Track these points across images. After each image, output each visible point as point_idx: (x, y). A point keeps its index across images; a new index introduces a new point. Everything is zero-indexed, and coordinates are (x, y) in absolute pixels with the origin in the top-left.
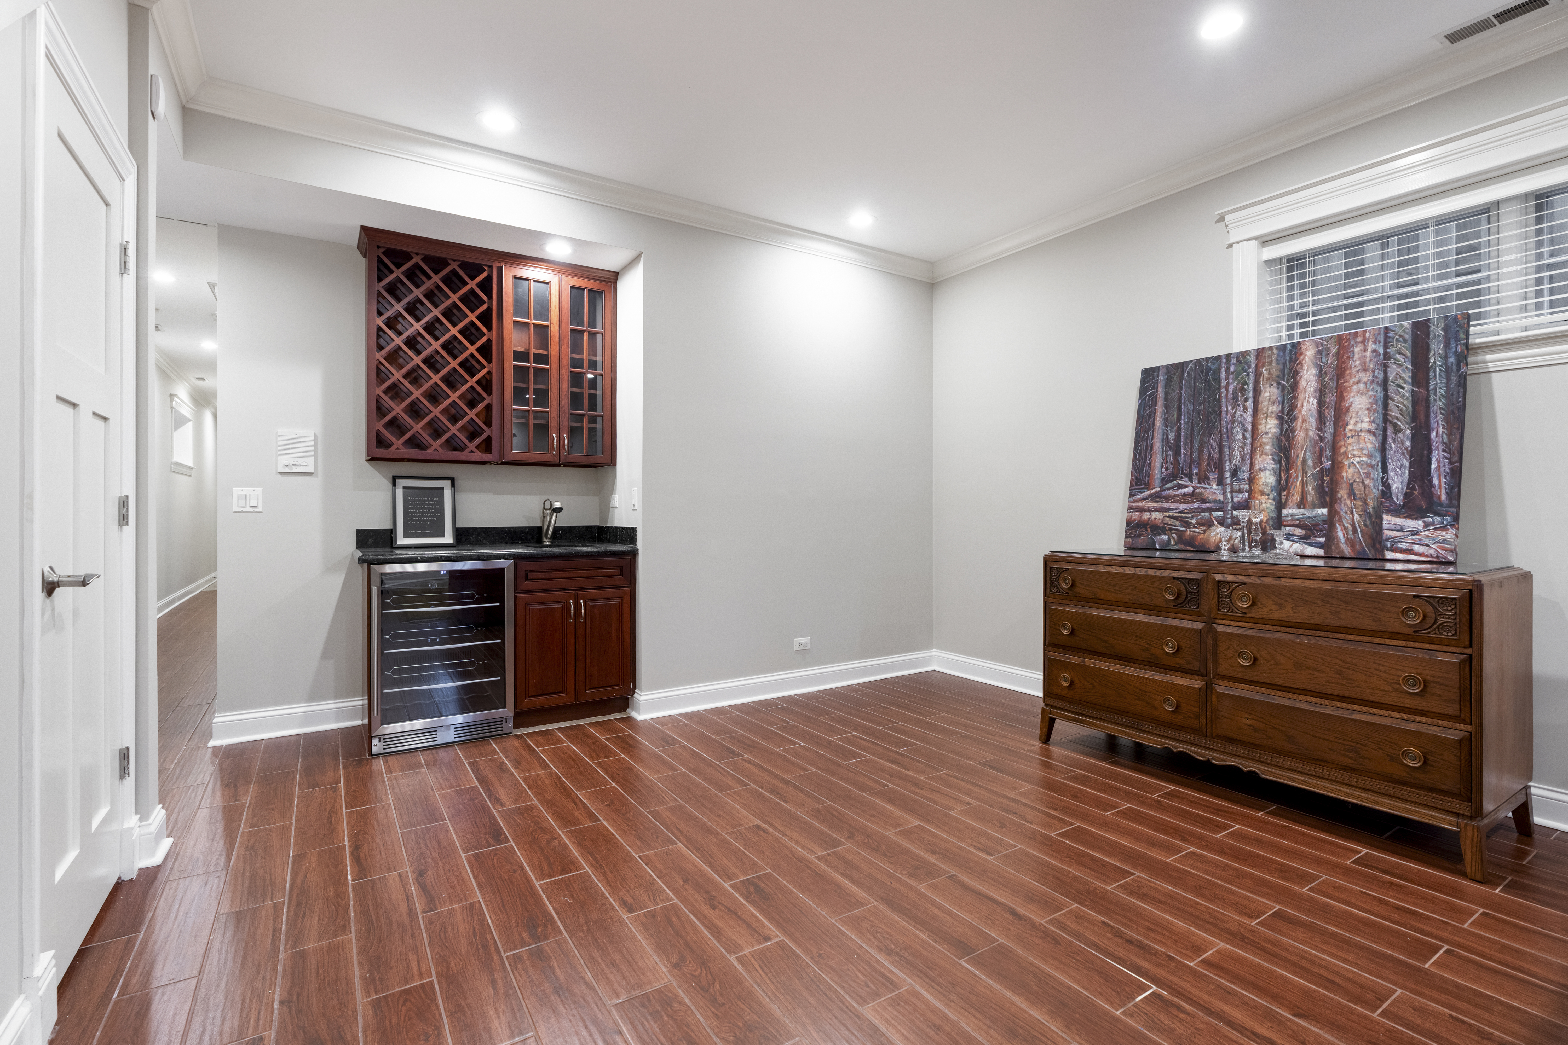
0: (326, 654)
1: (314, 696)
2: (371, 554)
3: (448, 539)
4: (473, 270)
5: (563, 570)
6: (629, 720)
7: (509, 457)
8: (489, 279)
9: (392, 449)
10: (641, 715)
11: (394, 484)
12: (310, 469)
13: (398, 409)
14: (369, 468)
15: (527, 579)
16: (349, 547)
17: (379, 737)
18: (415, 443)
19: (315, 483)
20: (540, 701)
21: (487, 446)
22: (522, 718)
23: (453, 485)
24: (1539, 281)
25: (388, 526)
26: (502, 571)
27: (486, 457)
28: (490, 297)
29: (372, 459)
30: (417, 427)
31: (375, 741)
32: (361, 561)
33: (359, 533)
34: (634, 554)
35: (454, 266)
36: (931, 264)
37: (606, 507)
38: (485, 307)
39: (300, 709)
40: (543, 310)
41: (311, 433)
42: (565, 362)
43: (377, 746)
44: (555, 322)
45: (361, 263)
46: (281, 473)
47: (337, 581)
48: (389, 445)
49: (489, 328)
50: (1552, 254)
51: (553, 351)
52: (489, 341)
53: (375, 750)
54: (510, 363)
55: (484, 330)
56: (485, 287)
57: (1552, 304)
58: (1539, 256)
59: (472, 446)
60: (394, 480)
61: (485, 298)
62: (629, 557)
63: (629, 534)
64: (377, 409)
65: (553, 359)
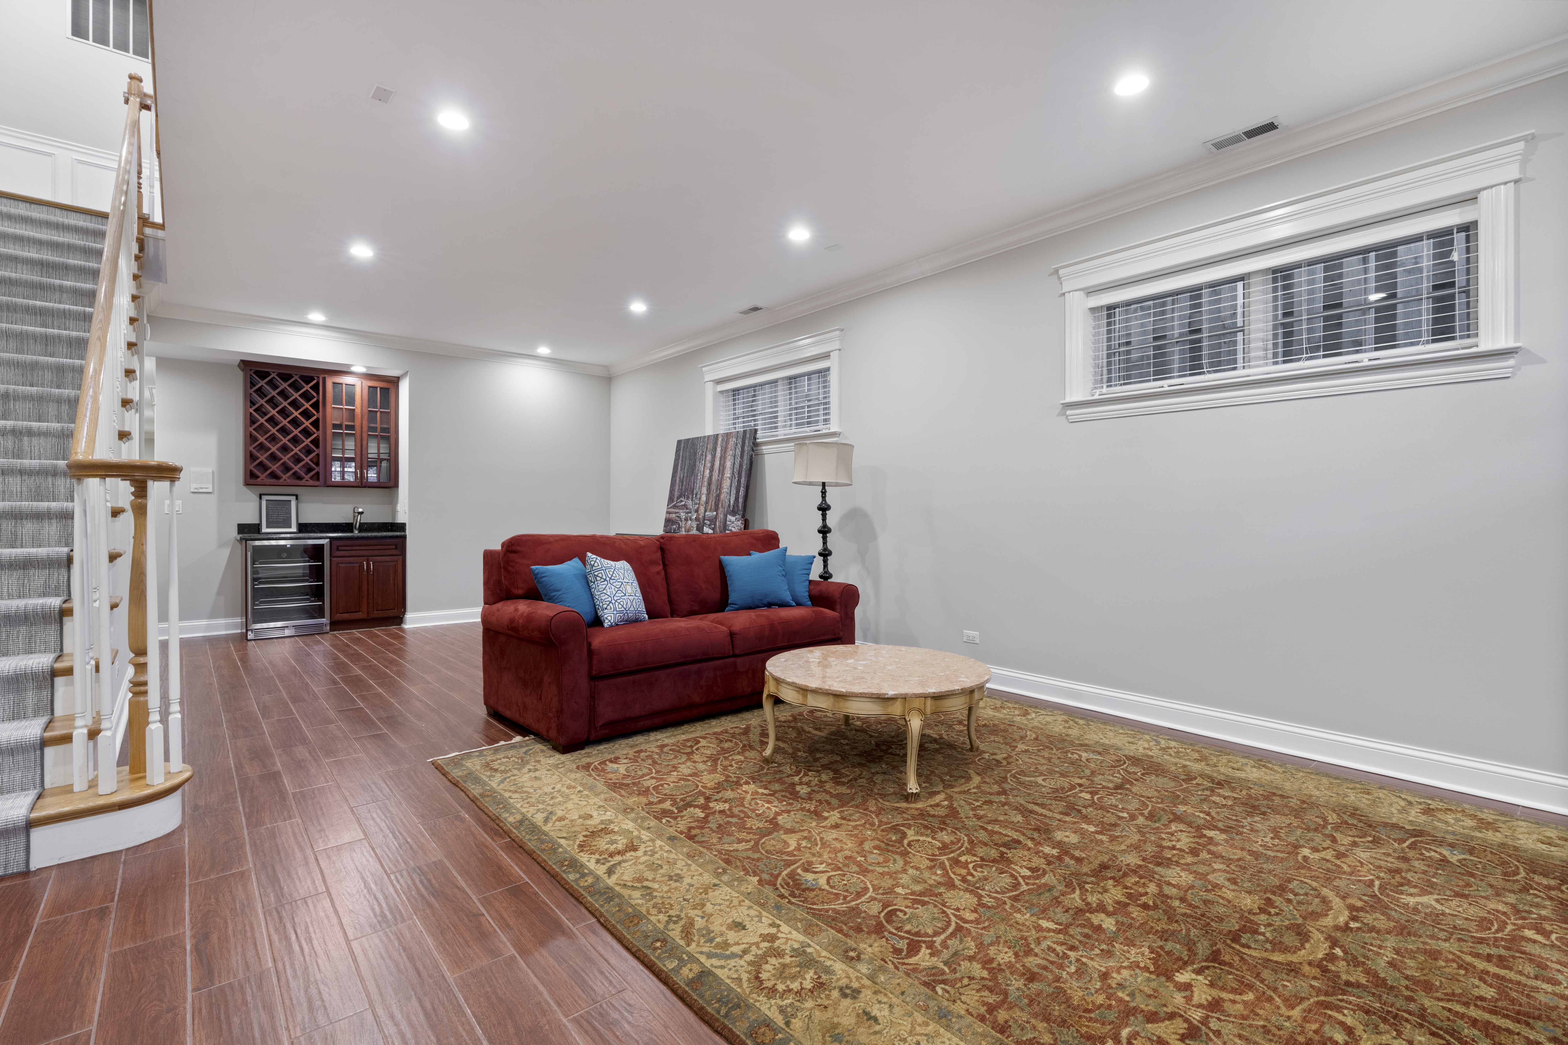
0: (219, 593)
1: (213, 615)
2: (247, 536)
3: (294, 529)
4: (307, 380)
5: (360, 546)
6: (403, 630)
7: (329, 484)
8: (318, 383)
9: (259, 479)
10: (408, 626)
11: (260, 498)
12: (210, 490)
13: (263, 457)
14: (245, 489)
15: (338, 550)
16: (234, 533)
17: (252, 630)
18: (274, 475)
19: (214, 497)
20: (346, 616)
21: (317, 477)
22: (335, 625)
23: (297, 499)
24: (790, 415)
25: (257, 522)
26: (323, 545)
27: (317, 483)
28: (318, 394)
29: (247, 484)
30: (275, 467)
31: (249, 633)
32: (241, 539)
33: (239, 525)
34: (404, 537)
35: (296, 377)
36: (606, 367)
37: (394, 512)
38: (315, 400)
39: (203, 622)
40: (351, 400)
41: (210, 470)
42: (365, 429)
43: (250, 636)
44: (358, 406)
45: (240, 374)
46: (193, 493)
47: (226, 552)
48: (257, 477)
49: (318, 412)
50: (796, 403)
51: (357, 423)
52: (318, 419)
53: (249, 637)
54: (330, 431)
55: (315, 412)
56: (316, 388)
57: (797, 425)
58: (790, 404)
59: (307, 477)
60: (260, 496)
61: (315, 395)
62: (400, 540)
63: (402, 527)
64: (250, 457)
65: (358, 427)
